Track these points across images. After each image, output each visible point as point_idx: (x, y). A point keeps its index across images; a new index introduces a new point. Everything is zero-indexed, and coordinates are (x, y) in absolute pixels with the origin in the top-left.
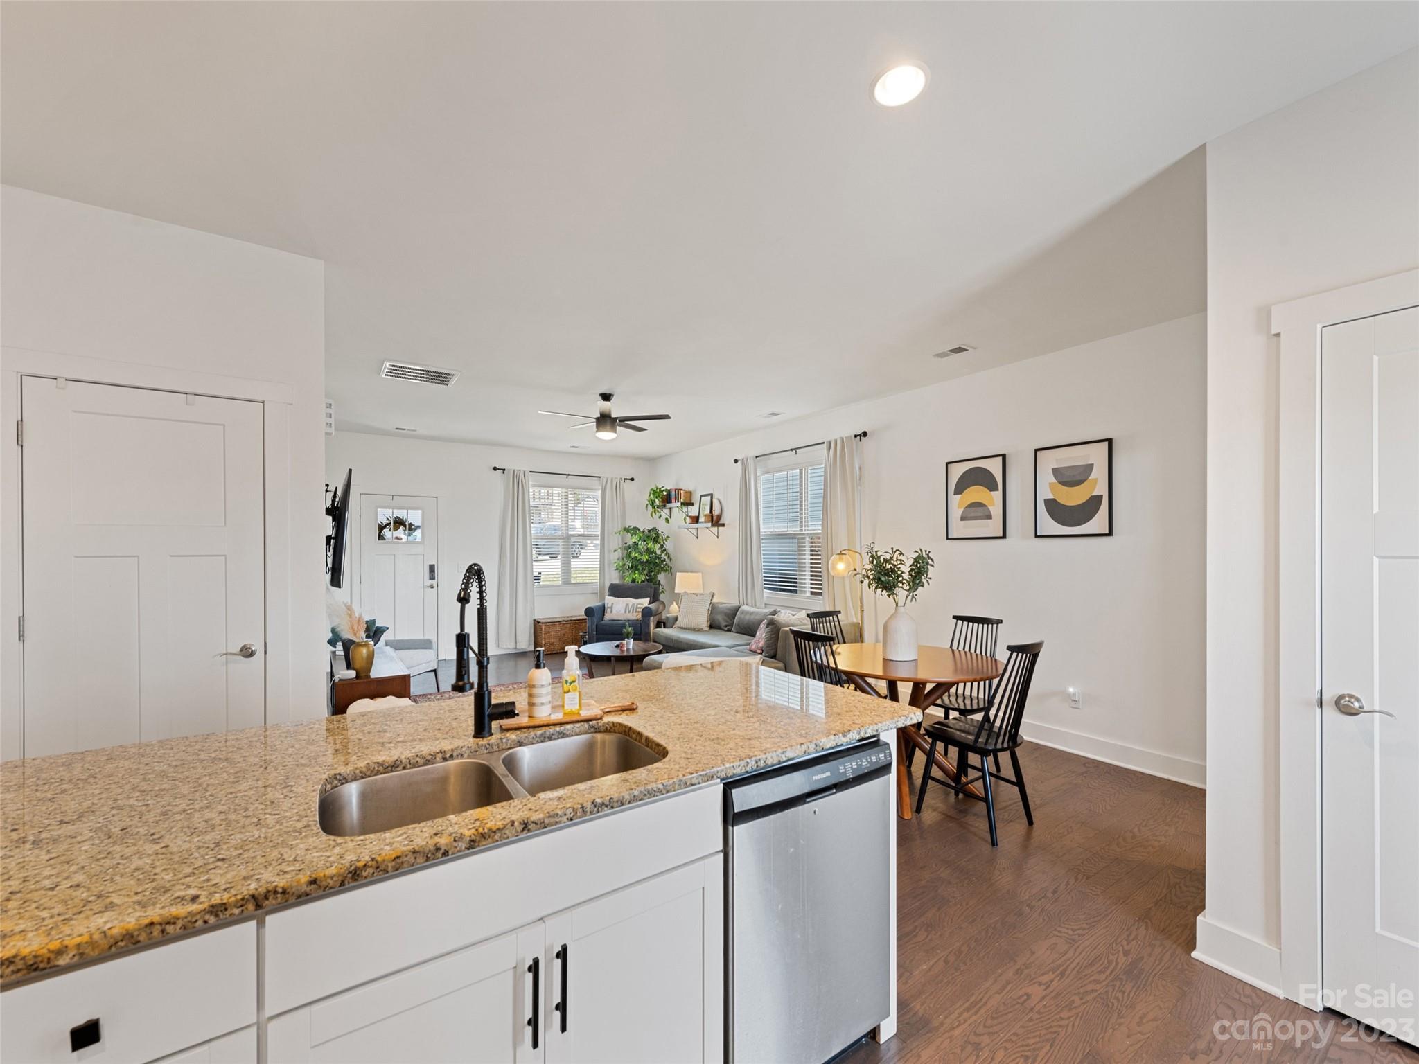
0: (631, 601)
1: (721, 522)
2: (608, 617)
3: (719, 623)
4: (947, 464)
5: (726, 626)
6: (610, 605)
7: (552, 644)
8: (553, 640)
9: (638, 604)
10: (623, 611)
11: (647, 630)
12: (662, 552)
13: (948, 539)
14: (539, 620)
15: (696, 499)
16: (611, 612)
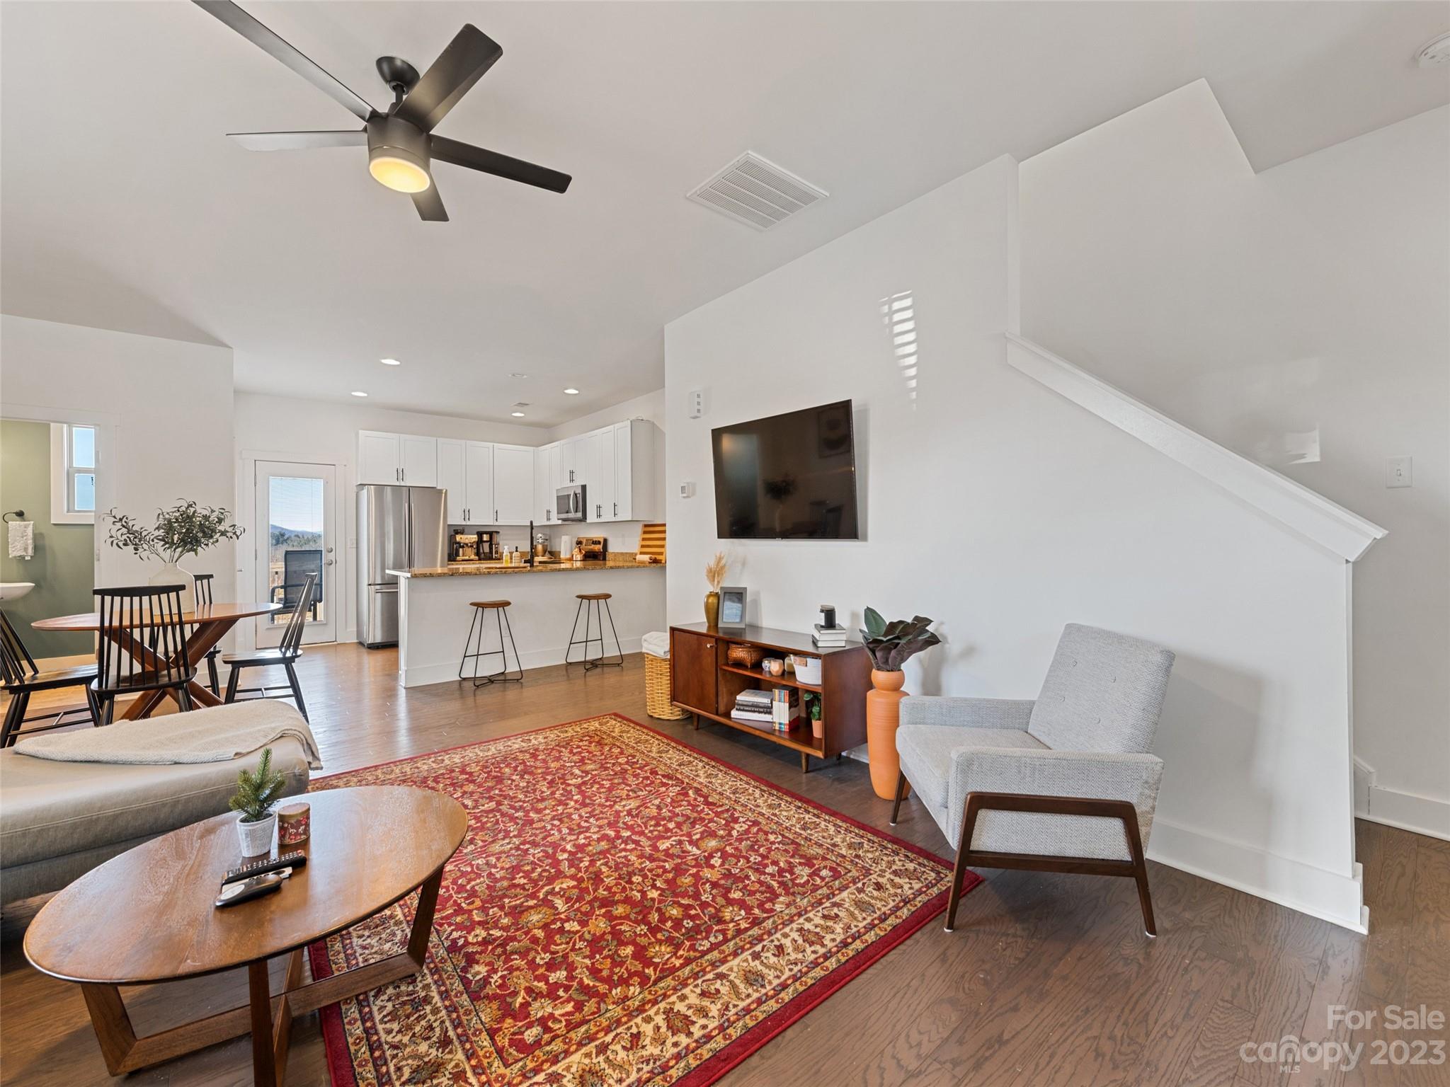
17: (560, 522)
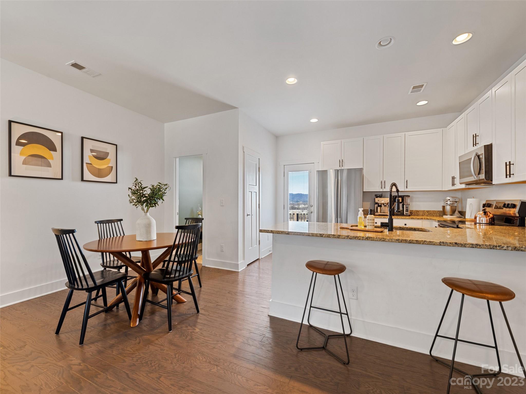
17: (463, 186)
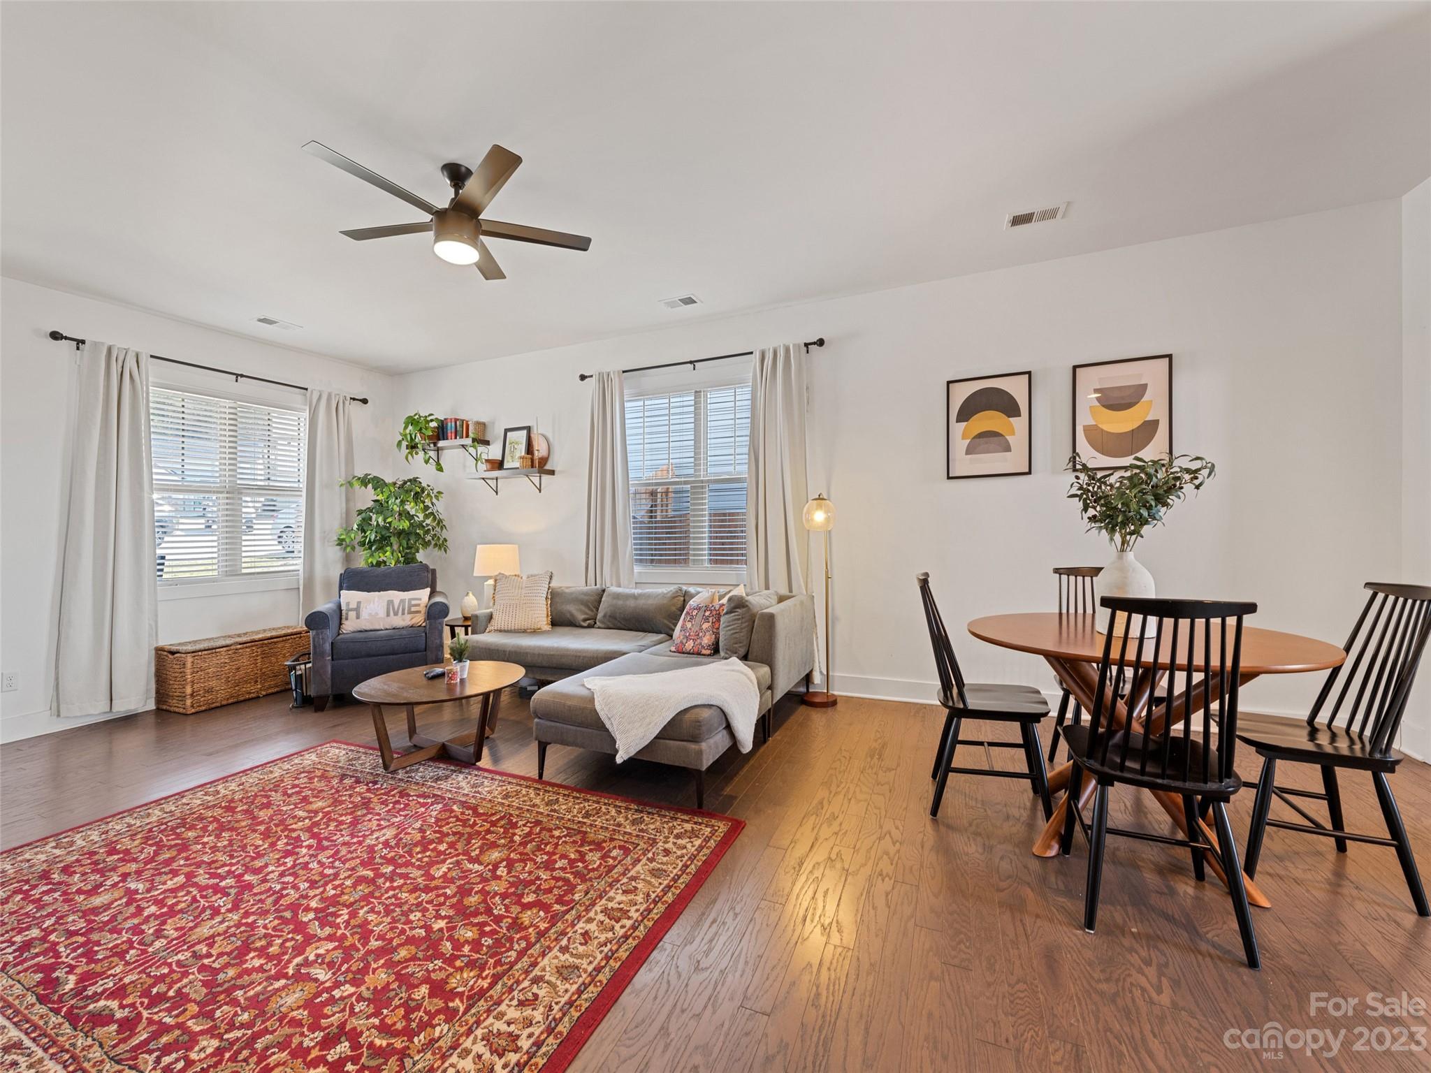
0: (396, 596)
1: (548, 467)
2: (349, 626)
3: (572, 615)
4: (949, 383)
5: (585, 620)
6: (353, 605)
7: (209, 691)
8: (213, 683)
9: (410, 600)
10: (382, 613)
11: (438, 641)
12: (427, 517)
13: (949, 478)
14: (174, 648)
15: (496, 433)
16: (358, 617)
